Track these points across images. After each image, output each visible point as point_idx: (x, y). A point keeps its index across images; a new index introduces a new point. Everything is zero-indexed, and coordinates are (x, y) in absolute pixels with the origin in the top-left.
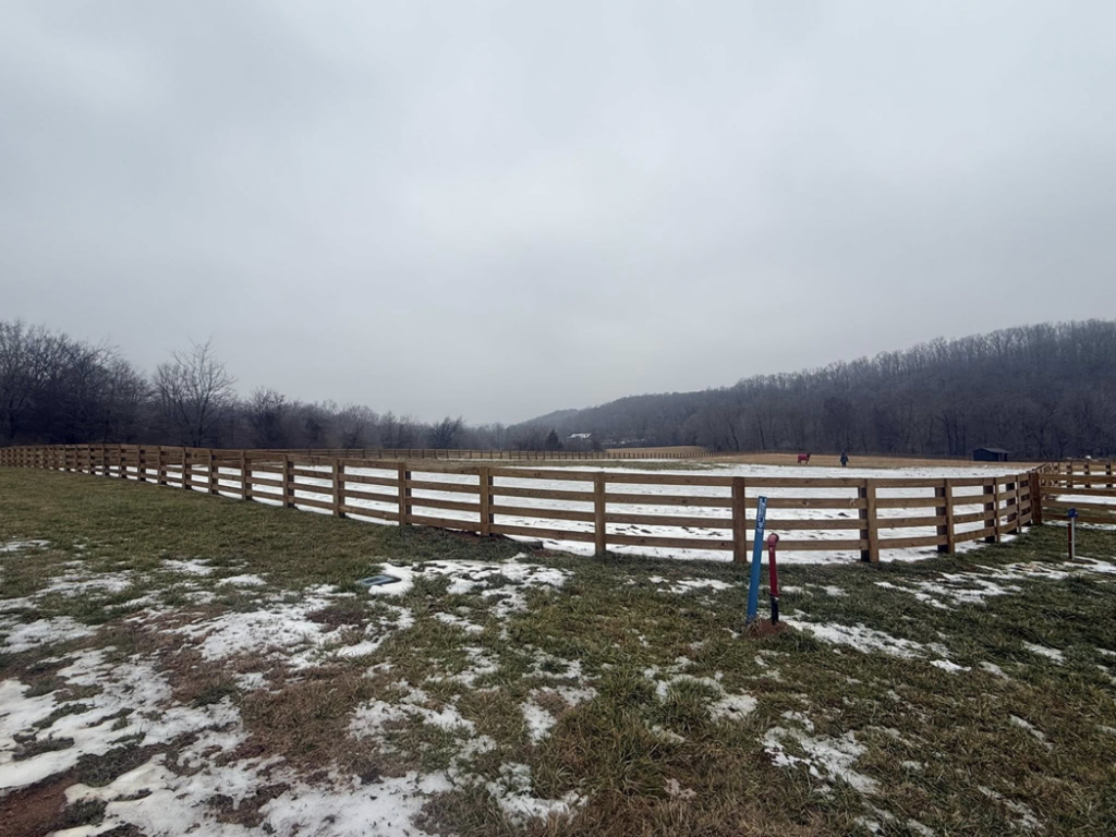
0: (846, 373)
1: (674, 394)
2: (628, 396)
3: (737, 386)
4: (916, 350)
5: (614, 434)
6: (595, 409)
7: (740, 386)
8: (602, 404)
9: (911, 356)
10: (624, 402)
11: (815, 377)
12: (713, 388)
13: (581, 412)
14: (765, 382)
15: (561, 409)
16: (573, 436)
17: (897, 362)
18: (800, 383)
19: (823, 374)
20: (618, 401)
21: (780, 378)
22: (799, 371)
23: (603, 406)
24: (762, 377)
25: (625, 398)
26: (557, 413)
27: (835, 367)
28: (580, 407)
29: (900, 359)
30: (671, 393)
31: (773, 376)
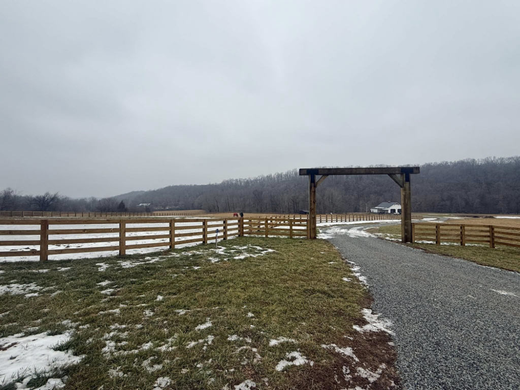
0: (264, 180)
1: (195, 185)
2: (171, 185)
3: (222, 183)
4: (288, 173)
5: (163, 204)
6: (154, 191)
7: (223, 183)
8: (157, 189)
9: (286, 175)
10: (169, 188)
11: (253, 181)
12: (212, 183)
13: (146, 192)
14: (234, 182)
15: (136, 190)
16: (140, 205)
17: (281, 176)
18: (248, 182)
19: (256, 180)
20: (166, 187)
21: (240, 181)
22: (247, 178)
23: (158, 190)
24: (233, 180)
25: (170, 186)
26: (133, 192)
27: (261, 178)
28: (146, 190)
29: (283, 176)
30: (193, 185)
31: (237, 180)
